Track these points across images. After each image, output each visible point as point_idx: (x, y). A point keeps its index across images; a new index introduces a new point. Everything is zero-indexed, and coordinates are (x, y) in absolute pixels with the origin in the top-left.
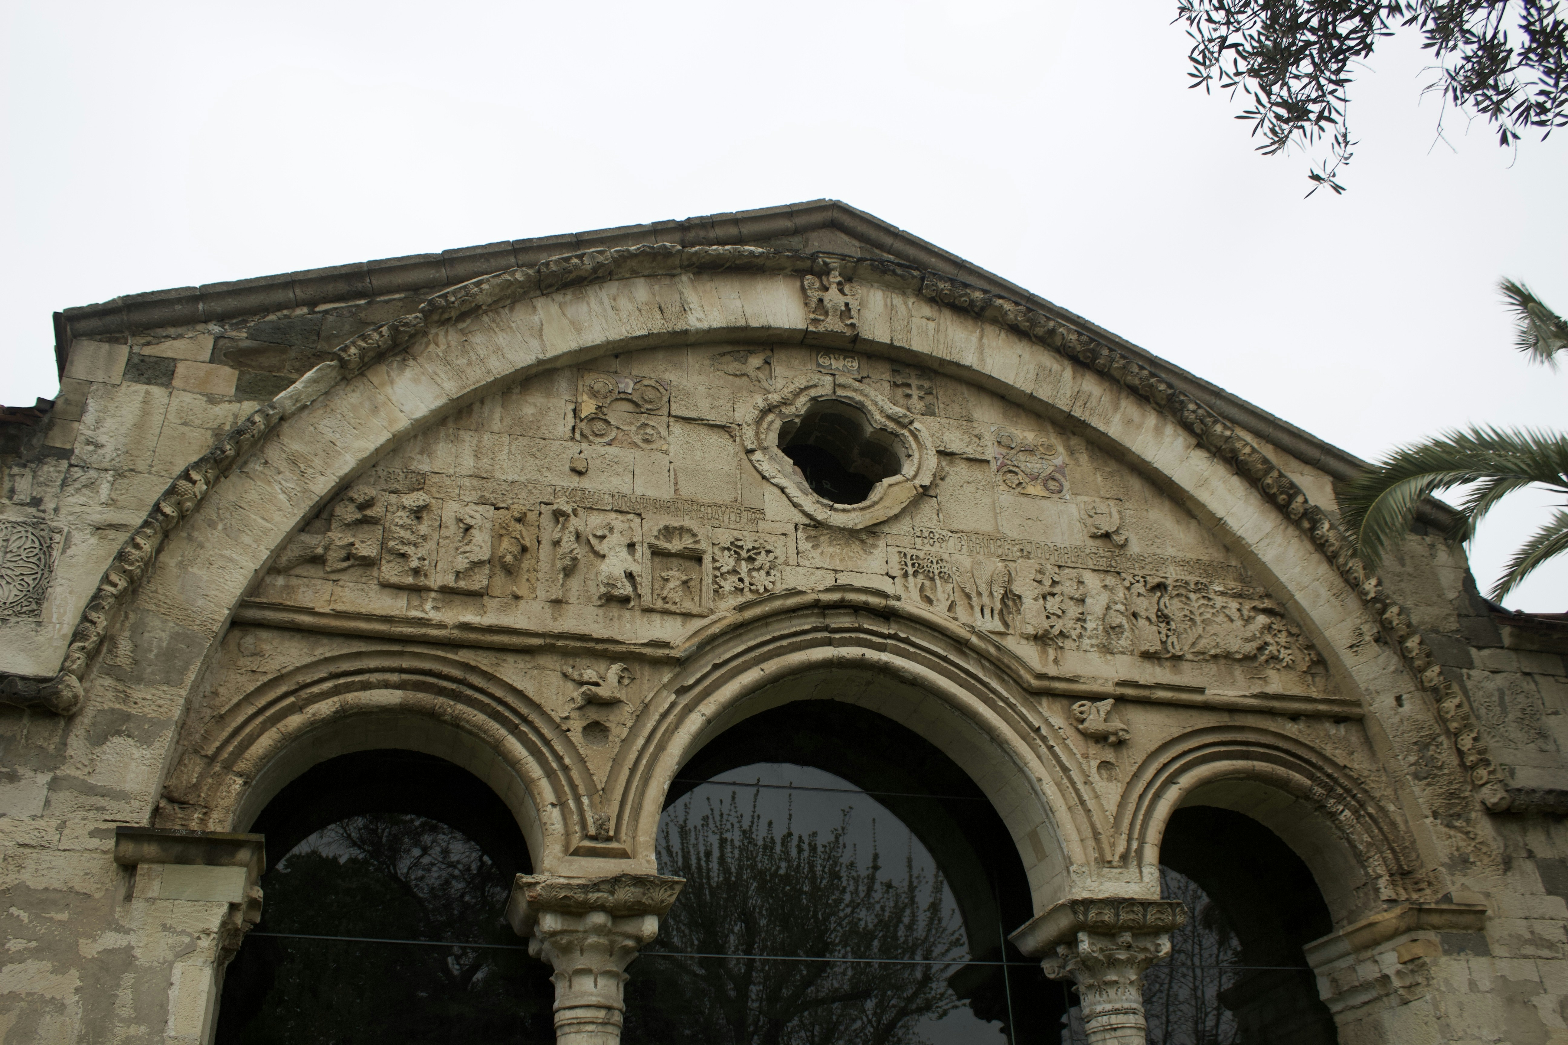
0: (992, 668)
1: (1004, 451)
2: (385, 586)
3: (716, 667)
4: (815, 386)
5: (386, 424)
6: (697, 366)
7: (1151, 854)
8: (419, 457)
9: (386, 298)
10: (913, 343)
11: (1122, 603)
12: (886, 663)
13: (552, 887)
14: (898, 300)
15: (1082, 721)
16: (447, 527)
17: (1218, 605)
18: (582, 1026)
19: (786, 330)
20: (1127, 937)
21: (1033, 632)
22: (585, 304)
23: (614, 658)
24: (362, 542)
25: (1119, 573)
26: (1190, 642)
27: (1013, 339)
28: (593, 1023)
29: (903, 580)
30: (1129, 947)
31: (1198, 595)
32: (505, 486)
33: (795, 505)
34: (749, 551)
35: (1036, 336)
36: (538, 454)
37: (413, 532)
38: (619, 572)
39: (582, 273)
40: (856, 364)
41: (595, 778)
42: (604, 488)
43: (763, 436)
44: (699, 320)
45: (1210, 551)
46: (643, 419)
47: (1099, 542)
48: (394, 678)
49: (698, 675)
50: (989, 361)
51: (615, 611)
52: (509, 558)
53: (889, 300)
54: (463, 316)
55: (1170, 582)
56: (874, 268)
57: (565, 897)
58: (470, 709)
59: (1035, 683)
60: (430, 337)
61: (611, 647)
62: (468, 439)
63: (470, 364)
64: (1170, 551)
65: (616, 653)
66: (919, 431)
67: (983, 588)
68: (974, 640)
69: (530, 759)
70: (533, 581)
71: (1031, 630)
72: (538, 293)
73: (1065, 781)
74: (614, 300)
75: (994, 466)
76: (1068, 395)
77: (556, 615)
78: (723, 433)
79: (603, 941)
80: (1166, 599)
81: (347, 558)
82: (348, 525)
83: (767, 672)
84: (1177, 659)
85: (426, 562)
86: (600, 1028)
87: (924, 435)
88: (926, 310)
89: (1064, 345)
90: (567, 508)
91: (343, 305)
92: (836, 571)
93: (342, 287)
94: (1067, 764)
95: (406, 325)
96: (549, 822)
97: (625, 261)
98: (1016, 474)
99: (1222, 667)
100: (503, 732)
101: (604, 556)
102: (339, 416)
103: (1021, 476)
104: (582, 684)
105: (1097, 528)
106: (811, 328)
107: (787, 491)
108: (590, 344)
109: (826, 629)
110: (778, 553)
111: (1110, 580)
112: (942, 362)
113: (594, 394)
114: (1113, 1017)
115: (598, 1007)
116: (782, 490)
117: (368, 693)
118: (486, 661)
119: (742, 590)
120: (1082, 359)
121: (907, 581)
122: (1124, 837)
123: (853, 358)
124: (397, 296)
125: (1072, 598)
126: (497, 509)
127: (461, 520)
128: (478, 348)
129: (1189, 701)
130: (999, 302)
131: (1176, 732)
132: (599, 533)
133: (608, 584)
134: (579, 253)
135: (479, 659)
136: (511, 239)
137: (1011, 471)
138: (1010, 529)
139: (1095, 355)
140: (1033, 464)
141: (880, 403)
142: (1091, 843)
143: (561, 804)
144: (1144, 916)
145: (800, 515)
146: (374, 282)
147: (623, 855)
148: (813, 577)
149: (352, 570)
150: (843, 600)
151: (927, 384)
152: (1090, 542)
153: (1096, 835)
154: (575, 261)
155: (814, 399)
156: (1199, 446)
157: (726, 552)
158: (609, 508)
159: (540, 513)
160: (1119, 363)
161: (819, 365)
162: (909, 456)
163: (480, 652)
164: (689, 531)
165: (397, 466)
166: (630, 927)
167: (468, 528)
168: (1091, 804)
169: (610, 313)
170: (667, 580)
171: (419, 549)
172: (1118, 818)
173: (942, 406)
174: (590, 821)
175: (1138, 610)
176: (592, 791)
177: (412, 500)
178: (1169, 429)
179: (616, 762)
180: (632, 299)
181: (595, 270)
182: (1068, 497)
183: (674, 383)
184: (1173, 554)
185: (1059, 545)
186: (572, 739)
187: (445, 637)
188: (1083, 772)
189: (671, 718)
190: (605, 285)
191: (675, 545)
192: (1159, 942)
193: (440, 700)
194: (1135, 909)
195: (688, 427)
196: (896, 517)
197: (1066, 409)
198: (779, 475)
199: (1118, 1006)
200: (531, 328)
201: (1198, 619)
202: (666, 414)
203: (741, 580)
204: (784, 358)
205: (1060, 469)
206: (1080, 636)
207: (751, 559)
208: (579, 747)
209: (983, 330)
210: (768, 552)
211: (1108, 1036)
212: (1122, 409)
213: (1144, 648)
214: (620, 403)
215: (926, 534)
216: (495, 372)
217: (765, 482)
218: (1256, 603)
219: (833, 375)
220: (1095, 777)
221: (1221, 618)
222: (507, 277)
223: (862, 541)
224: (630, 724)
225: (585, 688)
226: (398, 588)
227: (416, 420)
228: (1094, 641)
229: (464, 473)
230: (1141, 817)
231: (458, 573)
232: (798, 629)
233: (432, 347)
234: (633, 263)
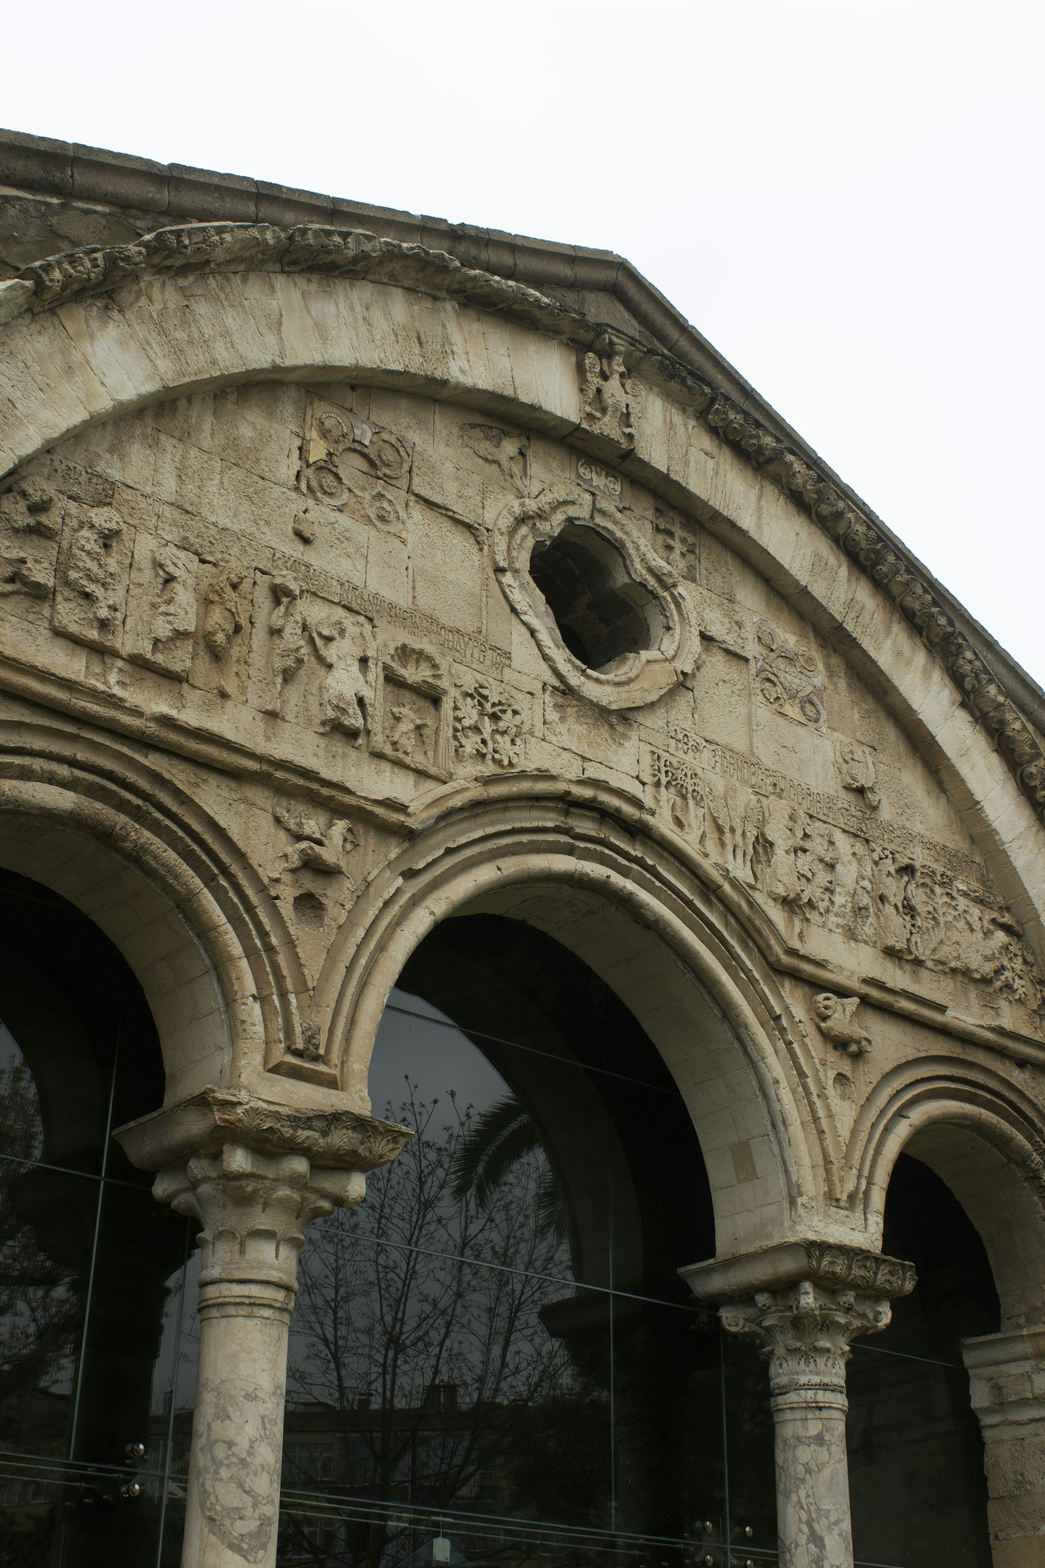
0: (738, 927)
1: (764, 652)
2: (59, 633)
3: (449, 852)
4: (573, 503)
5: (83, 397)
6: (445, 432)
7: (878, 1199)
8: (108, 456)
9: (85, 206)
10: (690, 481)
11: (869, 880)
12: (631, 894)
13: (256, 1111)
14: (677, 418)
15: (825, 1018)
16: (140, 570)
17: (961, 908)
18: (255, 1309)
19: (557, 418)
20: (850, 1297)
21: (784, 894)
22: (332, 301)
23: (338, 811)
24: (36, 561)
25: (867, 841)
26: (932, 946)
27: (792, 509)
28: (270, 1307)
29: (653, 789)
30: (848, 1310)
31: (944, 891)
32: (213, 531)
33: (546, 658)
34: (494, 705)
35: (817, 514)
36: (255, 499)
37: (100, 565)
38: (349, 694)
39: (339, 259)
40: (618, 487)
41: (306, 971)
42: (332, 569)
43: (515, 554)
44: (463, 372)
45: (957, 838)
46: (380, 486)
47: (850, 797)
48: (64, 771)
49: (430, 859)
50: (766, 530)
51: (339, 745)
52: (220, 637)
53: (668, 414)
54: (185, 270)
55: (917, 864)
56: (662, 367)
57: (271, 1128)
58: (158, 840)
59: (785, 959)
60: (143, 285)
61: (340, 796)
62: (170, 449)
63: (191, 342)
64: (918, 828)
65: (343, 805)
66: (684, 598)
67: (737, 824)
68: (727, 887)
69: (229, 927)
70: (244, 678)
71: (781, 891)
72: (278, 267)
73: (801, 1089)
74: (367, 309)
75: (753, 667)
76: (842, 601)
77: (270, 733)
78: (468, 534)
79: (296, 1196)
80: (912, 887)
81: (11, 580)
82: (16, 530)
83: (505, 873)
84: (918, 963)
85: (118, 615)
86: (277, 1315)
87: (688, 605)
88: (706, 442)
89: (846, 536)
90: (294, 586)
91: (30, 196)
92: (584, 758)
93: (34, 170)
94: (805, 1069)
95: (127, 259)
96: (249, 1021)
97: (391, 260)
98: (775, 685)
99: (959, 985)
100: (197, 882)
101: (330, 666)
102: (21, 365)
103: (779, 689)
104: (299, 837)
105: (854, 779)
106: (585, 425)
107: (540, 636)
108: (337, 363)
109: (568, 832)
110: (524, 715)
111: (860, 848)
112: (716, 515)
113: (325, 434)
114: (820, 1392)
115: (278, 1285)
116: (533, 633)
117: (30, 784)
118: (181, 776)
119: (483, 756)
120: (861, 559)
121: (658, 792)
122: (854, 1172)
123: (615, 477)
124: (99, 208)
125: (821, 860)
126: (203, 561)
127: (161, 566)
128: (202, 322)
129: (930, 1019)
130: (790, 458)
131: (911, 1054)
132: (326, 632)
133: (338, 707)
134: (344, 229)
135: (174, 771)
136: (257, 178)
137: (769, 680)
138: (765, 754)
139: (879, 559)
140: (790, 677)
141: (643, 549)
142: (821, 1172)
143: (261, 998)
144: (876, 1274)
145: (549, 673)
146: (77, 177)
147: (331, 1083)
148: (559, 759)
149: (15, 599)
150: (594, 800)
151: (690, 539)
152: (843, 794)
153: (827, 1162)
154: (337, 239)
155: (570, 520)
156: (963, 705)
157: (469, 699)
158: (337, 600)
159: (255, 583)
160: (901, 578)
161: (579, 476)
162: (668, 628)
163: (176, 762)
164: (429, 659)
165: (78, 461)
166: (330, 1184)
167: (169, 580)
168: (825, 1124)
169: (362, 326)
170: (398, 719)
171: (110, 593)
172: (850, 1145)
173: (704, 572)
174: (298, 1030)
175: (887, 893)
176: (302, 987)
177: (102, 517)
178: (937, 675)
179: (332, 954)
180: (388, 316)
181: (355, 260)
182: (824, 729)
183: (418, 448)
184: (922, 832)
185: (813, 789)
186: (282, 911)
187: (139, 730)
188: (819, 1082)
189: (395, 909)
190: (358, 284)
191: (412, 674)
192: (880, 1309)
193: (122, 819)
194: (868, 1264)
195: (430, 514)
196: (652, 705)
197: (839, 618)
198: (531, 613)
199: (826, 1380)
200: (268, 316)
201: (942, 920)
202: (405, 488)
203: (484, 742)
204: (541, 454)
205: (819, 691)
206: (827, 911)
207: (495, 717)
208: (289, 925)
209: (762, 487)
210: (515, 712)
211: (810, 1416)
212: (893, 636)
213: (890, 942)
214: (351, 455)
215: (680, 736)
216: (222, 364)
217: (513, 616)
218: (995, 915)
219: (593, 494)
220: (832, 1092)
221: (961, 925)
222: (255, 232)
223: (612, 726)
224: (349, 906)
225: (304, 845)
226: (76, 641)
227: (121, 403)
228: (840, 921)
229: (164, 497)
230: (871, 1151)
231: (156, 641)
232: (541, 824)
233: (143, 302)
234: (397, 265)
